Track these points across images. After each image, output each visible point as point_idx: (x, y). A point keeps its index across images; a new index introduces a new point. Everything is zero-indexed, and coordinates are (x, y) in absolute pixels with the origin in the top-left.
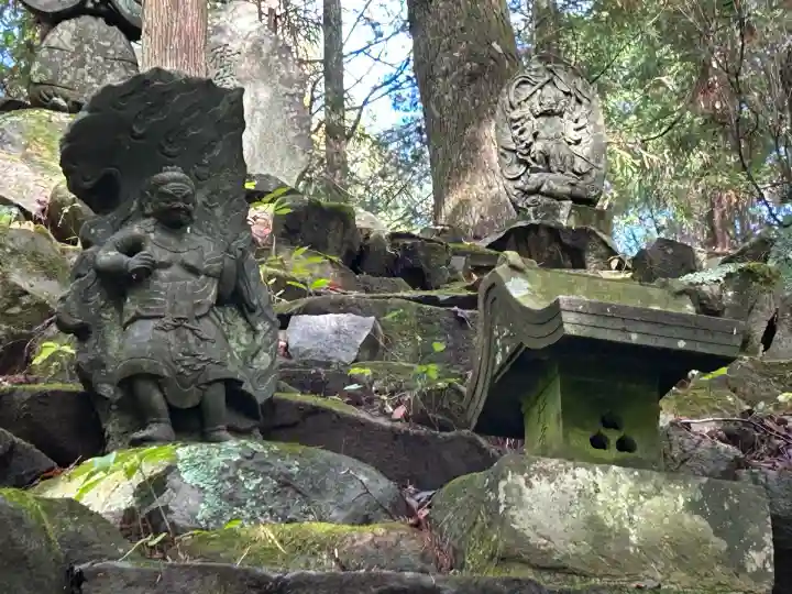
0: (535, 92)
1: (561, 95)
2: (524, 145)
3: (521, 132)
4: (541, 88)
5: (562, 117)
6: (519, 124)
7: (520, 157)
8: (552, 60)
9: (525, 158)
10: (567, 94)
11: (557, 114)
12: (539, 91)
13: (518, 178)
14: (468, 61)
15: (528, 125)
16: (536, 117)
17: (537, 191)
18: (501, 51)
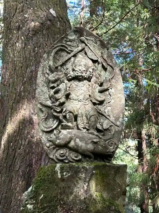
0: (70, 59)
1: (90, 63)
2: (57, 103)
3: (57, 92)
4: (75, 56)
5: (90, 81)
6: (55, 85)
7: (55, 114)
8: (85, 33)
9: (58, 115)
10: (94, 62)
11: (85, 79)
12: (72, 59)
13: (52, 131)
14: (33, 20)
15: (62, 86)
16: (70, 80)
17: (65, 146)
18: (55, 15)
